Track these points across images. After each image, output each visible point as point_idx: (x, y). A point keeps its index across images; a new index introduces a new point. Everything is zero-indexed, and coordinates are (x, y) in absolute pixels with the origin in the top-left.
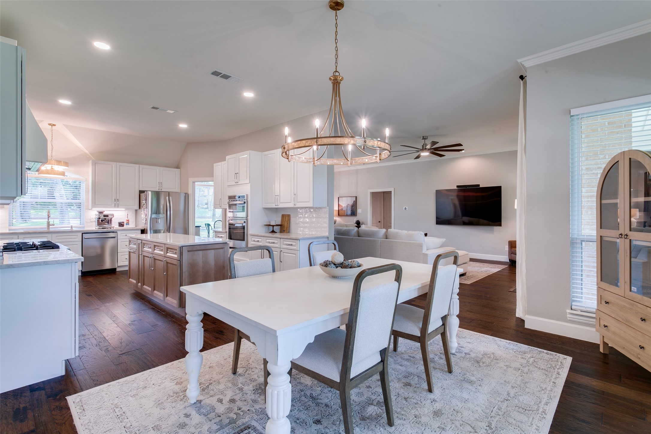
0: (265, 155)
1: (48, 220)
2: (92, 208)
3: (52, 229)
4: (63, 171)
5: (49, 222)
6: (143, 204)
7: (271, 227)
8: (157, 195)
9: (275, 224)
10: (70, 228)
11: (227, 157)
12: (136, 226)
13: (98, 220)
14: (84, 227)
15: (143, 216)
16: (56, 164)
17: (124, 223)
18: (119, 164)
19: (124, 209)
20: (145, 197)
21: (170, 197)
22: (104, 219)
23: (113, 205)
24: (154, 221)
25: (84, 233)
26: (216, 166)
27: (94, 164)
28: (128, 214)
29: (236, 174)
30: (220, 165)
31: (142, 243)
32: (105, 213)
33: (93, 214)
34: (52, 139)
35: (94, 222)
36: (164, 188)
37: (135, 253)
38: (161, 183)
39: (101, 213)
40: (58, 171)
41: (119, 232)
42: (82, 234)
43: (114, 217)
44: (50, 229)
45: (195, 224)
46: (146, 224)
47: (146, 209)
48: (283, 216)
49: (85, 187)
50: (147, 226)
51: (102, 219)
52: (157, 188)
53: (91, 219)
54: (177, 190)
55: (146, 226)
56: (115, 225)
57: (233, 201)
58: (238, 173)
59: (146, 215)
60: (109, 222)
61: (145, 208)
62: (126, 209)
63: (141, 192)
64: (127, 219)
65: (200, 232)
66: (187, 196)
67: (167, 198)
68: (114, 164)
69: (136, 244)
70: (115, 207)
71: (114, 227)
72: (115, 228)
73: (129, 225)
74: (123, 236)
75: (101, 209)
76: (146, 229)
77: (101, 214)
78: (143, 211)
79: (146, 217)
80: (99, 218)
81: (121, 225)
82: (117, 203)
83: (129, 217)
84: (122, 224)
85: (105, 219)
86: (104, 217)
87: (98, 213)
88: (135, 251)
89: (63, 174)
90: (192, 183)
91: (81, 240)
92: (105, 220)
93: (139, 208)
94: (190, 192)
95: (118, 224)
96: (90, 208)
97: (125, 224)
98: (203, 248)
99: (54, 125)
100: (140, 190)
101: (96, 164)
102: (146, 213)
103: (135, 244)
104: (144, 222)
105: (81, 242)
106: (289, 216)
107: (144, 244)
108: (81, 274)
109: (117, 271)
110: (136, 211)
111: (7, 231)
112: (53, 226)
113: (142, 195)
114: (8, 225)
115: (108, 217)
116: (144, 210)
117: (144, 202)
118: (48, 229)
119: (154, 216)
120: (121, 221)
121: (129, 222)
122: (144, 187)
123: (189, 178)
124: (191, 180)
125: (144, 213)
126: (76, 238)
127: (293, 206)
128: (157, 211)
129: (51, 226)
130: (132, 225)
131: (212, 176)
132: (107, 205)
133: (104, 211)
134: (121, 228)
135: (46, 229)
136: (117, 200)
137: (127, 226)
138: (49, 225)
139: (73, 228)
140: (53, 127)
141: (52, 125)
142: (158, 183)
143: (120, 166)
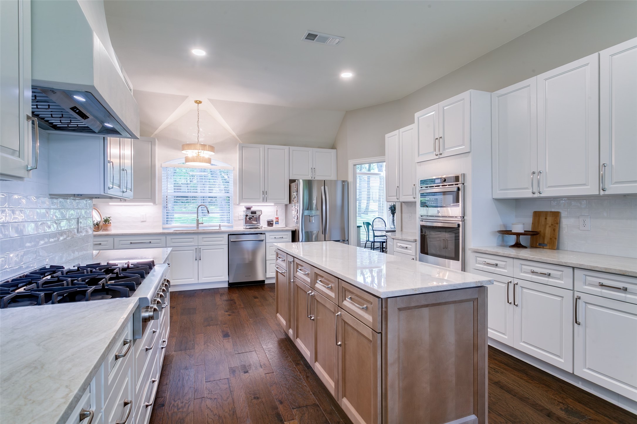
0: (498, 97)
2: (239, 203)
3: (201, 229)
4: (209, 157)
5: (198, 220)
6: (294, 196)
7: (514, 237)
8: (309, 184)
9: (522, 231)
10: (219, 227)
11: (417, 115)
12: (286, 226)
13: (245, 218)
14: (232, 227)
15: (294, 213)
16: (201, 149)
17: (273, 221)
18: (267, 146)
19: (273, 204)
20: (296, 187)
21: (326, 187)
22: (251, 217)
23: (261, 199)
24: (306, 219)
25: (231, 235)
26: (388, 138)
27: (242, 148)
28: (277, 210)
29: (437, 139)
30: (396, 135)
31: (294, 261)
32: (253, 209)
33: (241, 211)
34: (198, 119)
35: (242, 220)
36: (318, 176)
37: (285, 276)
38: (313, 169)
39: (248, 208)
40: (203, 157)
41: (266, 234)
42: (229, 235)
43: (262, 214)
44: (200, 229)
45: (356, 223)
46: (297, 223)
47: (298, 204)
48: (537, 215)
49: (232, 177)
50: (299, 226)
51: (250, 217)
52: (310, 176)
53: (239, 216)
54: (333, 177)
55: (297, 226)
56: (263, 225)
57: (429, 188)
58: (441, 138)
59: (297, 211)
60: (258, 219)
61: (296, 203)
62: (276, 204)
63: (292, 181)
64: (276, 217)
65: (361, 235)
66: (345, 185)
67: (323, 188)
68: (261, 147)
69: (286, 261)
70: (263, 202)
71: (262, 226)
72: (264, 228)
73: (278, 224)
74: (271, 239)
75: (249, 205)
76: (297, 230)
77: (249, 210)
78: (294, 207)
79: (297, 214)
80: (247, 216)
81: (270, 224)
82: (265, 197)
83: (278, 214)
84: (271, 222)
85: (253, 216)
86: (251, 214)
87: (245, 209)
88: (284, 273)
89: (209, 161)
90: (353, 166)
91: (228, 244)
92: (253, 218)
93: (289, 203)
94: (350, 180)
95: (266, 223)
96: (238, 204)
97: (274, 223)
98: (431, 300)
99: (200, 102)
100: (290, 179)
101: (243, 148)
102: (297, 209)
103: (284, 260)
104: (295, 220)
105: (227, 245)
106: (556, 215)
107: (298, 264)
108: (228, 285)
109: (265, 283)
110: (286, 205)
111: (161, 231)
112: (202, 225)
113: (293, 185)
114: (161, 223)
115: (256, 214)
116: (294, 205)
117: (295, 194)
118: (197, 229)
119: (306, 213)
120: (270, 219)
121: (278, 220)
122: (294, 175)
123: (349, 160)
124: (351, 163)
125: (295, 209)
126: (221, 241)
127: (530, 195)
128: (308, 206)
129: (200, 225)
130: (281, 225)
131: (382, 153)
132: (255, 200)
133: (252, 207)
134: (270, 228)
135: (196, 229)
136: (265, 193)
137: (277, 226)
138: (198, 224)
139: (221, 227)
140: (199, 104)
141: (199, 102)
142: (310, 169)
143: (268, 149)
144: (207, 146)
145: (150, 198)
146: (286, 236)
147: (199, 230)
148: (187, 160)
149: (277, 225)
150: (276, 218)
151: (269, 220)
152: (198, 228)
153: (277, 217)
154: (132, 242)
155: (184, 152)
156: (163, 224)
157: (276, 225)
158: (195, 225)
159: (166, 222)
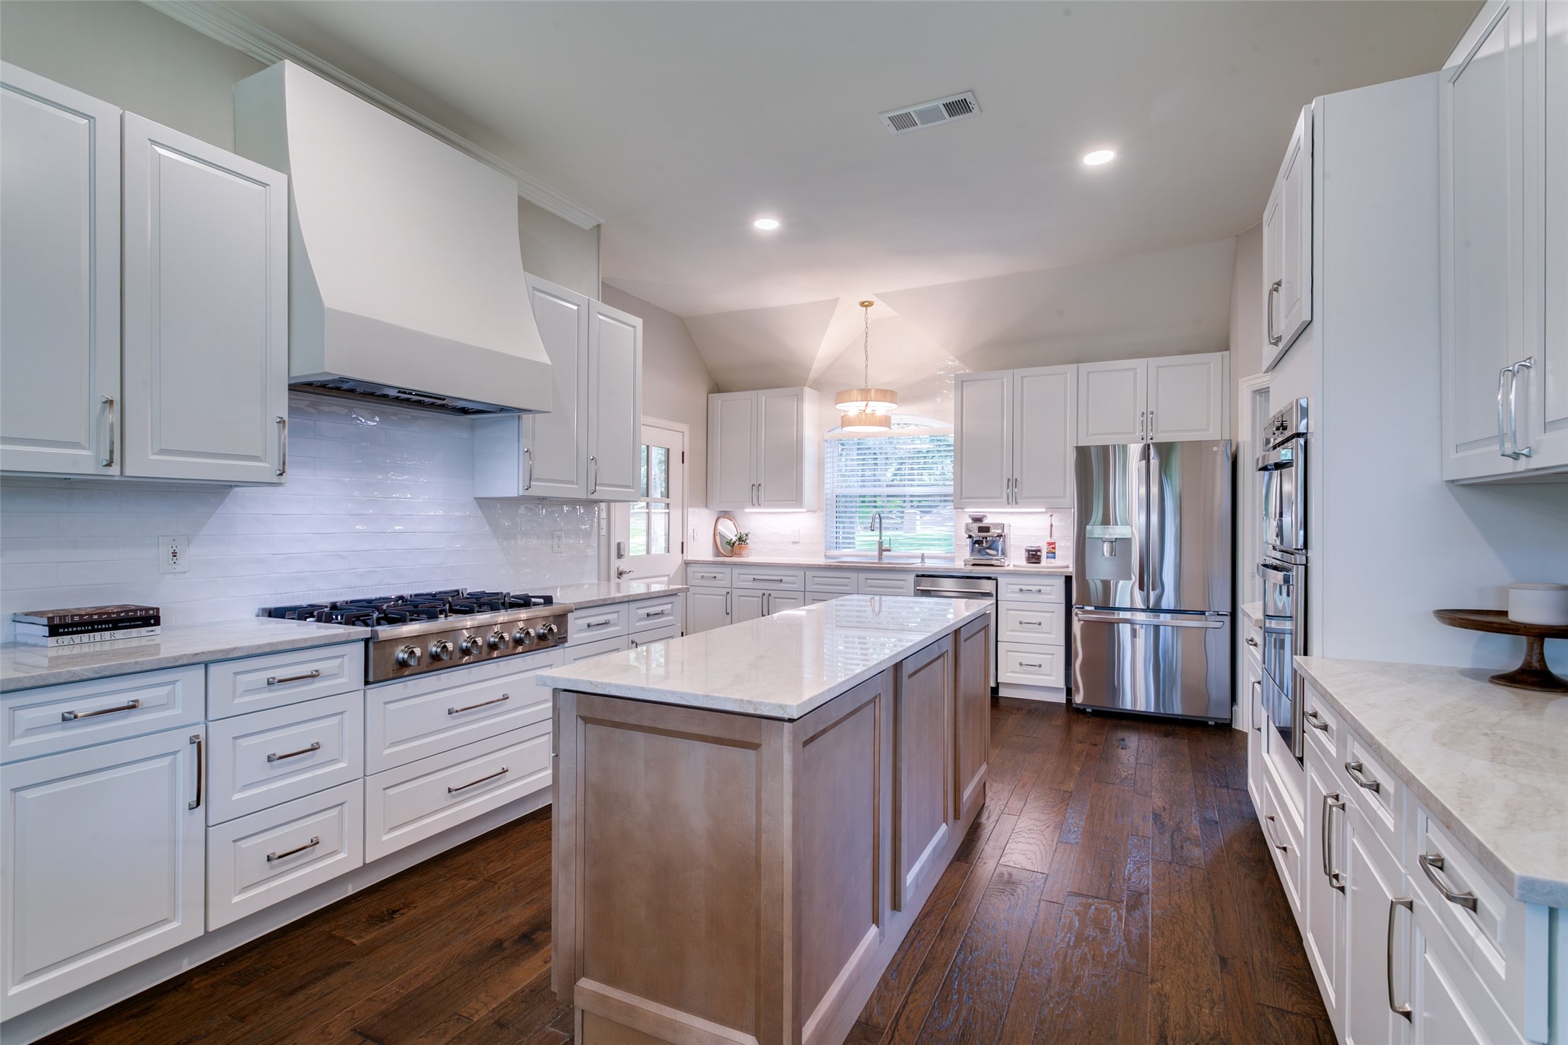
1: (881, 538)
2: (956, 508)
3: (887, 560)
4: (885, 413)
5: (882, 542)
8: (1104, 456)
10: (920, 560)
13: (969, 541)
17: (1039, 551)
18: (1020, 372)
19: (1044, 510)
22: (981, 538)
23: (1005, 499)
28: (1052, 526)
32: (986, 522)
33: (958, 525)
34: (867, 337)
35: (964, 546)
36: (1162, 433)
38: (1150, 418)
39: (975, 520)
40: (874, 415)
41: (1000, 579)
42: (917, 577)
43: (1005, 532)
44: (885, 561)
51: (978, 538)
52: (1137, 434)
54: (1215, 433)
56: (1015, 558)
60: (998, 545)
62: (1052, 510)
64: (1049, 540)
67: (1142, 465)
68: (1006, 376)
70: (1009, 503)
71: (1010, 562)
72: (1018, 565)
73: (1055, 558)
74: (1012, 592)
75: (977, 511)
77: (976, 524)
80: (970, 536)
81: (1034, 556)
82: (1014, 492)
83: (1055, 533)
84: (1037, 553)
85: (984, 538)
86: (982, 531)
87: (969, 521)
89: (886, 422)
90: (1250, 395)
92: (987, 541)
94: (1243, 436)
95: (1024, 555)
97: (1044, 554)
99: (871, 304)
100: (1080, 445)
101: (965, 384)
109: (1000, 695)
111: (821, 561)
112: (888, 554)
114: (822, 547)
115: (993, 532)
118: (879, 560)
119: (1092, 531)
120: (1034, 544)
121: (1054, 548)
122: (1093, 435)
124: (1245, 386)
126: (902, 587)
128: (1104, 514)
129: (885, 553)
130: (1064, 561)
132: (991, 500)
133: (984, 516)
134: (1033, 568)
135: (877, 561)
136: (1013, 483)
137: (1050, 563)
138: (881, 550)
139: (926, 560)
140: (868, 308)
141: (867, 305)
142: (1139, 414)
143: (1022, 377)
144: (873, 391)
145: (795, 499)
146: (1050, 588)
147: (884, 564)
148: (845, 422)
149: (1052, 560)
150: (1048, 543)
151: (1031, 548)
152: (880, 558)
153: (1051, 541)
154: (756, 577)
155: (838, 406)
156: (827, 548)
157: (1048, 560)
158: (876, 553)
159: (835, 545)
